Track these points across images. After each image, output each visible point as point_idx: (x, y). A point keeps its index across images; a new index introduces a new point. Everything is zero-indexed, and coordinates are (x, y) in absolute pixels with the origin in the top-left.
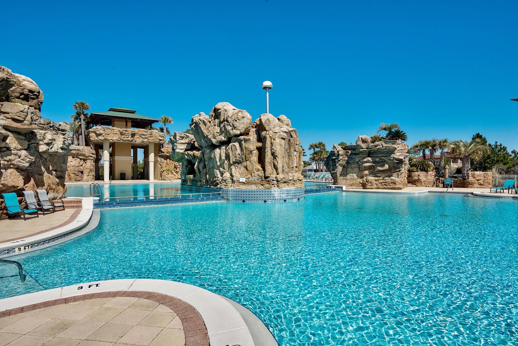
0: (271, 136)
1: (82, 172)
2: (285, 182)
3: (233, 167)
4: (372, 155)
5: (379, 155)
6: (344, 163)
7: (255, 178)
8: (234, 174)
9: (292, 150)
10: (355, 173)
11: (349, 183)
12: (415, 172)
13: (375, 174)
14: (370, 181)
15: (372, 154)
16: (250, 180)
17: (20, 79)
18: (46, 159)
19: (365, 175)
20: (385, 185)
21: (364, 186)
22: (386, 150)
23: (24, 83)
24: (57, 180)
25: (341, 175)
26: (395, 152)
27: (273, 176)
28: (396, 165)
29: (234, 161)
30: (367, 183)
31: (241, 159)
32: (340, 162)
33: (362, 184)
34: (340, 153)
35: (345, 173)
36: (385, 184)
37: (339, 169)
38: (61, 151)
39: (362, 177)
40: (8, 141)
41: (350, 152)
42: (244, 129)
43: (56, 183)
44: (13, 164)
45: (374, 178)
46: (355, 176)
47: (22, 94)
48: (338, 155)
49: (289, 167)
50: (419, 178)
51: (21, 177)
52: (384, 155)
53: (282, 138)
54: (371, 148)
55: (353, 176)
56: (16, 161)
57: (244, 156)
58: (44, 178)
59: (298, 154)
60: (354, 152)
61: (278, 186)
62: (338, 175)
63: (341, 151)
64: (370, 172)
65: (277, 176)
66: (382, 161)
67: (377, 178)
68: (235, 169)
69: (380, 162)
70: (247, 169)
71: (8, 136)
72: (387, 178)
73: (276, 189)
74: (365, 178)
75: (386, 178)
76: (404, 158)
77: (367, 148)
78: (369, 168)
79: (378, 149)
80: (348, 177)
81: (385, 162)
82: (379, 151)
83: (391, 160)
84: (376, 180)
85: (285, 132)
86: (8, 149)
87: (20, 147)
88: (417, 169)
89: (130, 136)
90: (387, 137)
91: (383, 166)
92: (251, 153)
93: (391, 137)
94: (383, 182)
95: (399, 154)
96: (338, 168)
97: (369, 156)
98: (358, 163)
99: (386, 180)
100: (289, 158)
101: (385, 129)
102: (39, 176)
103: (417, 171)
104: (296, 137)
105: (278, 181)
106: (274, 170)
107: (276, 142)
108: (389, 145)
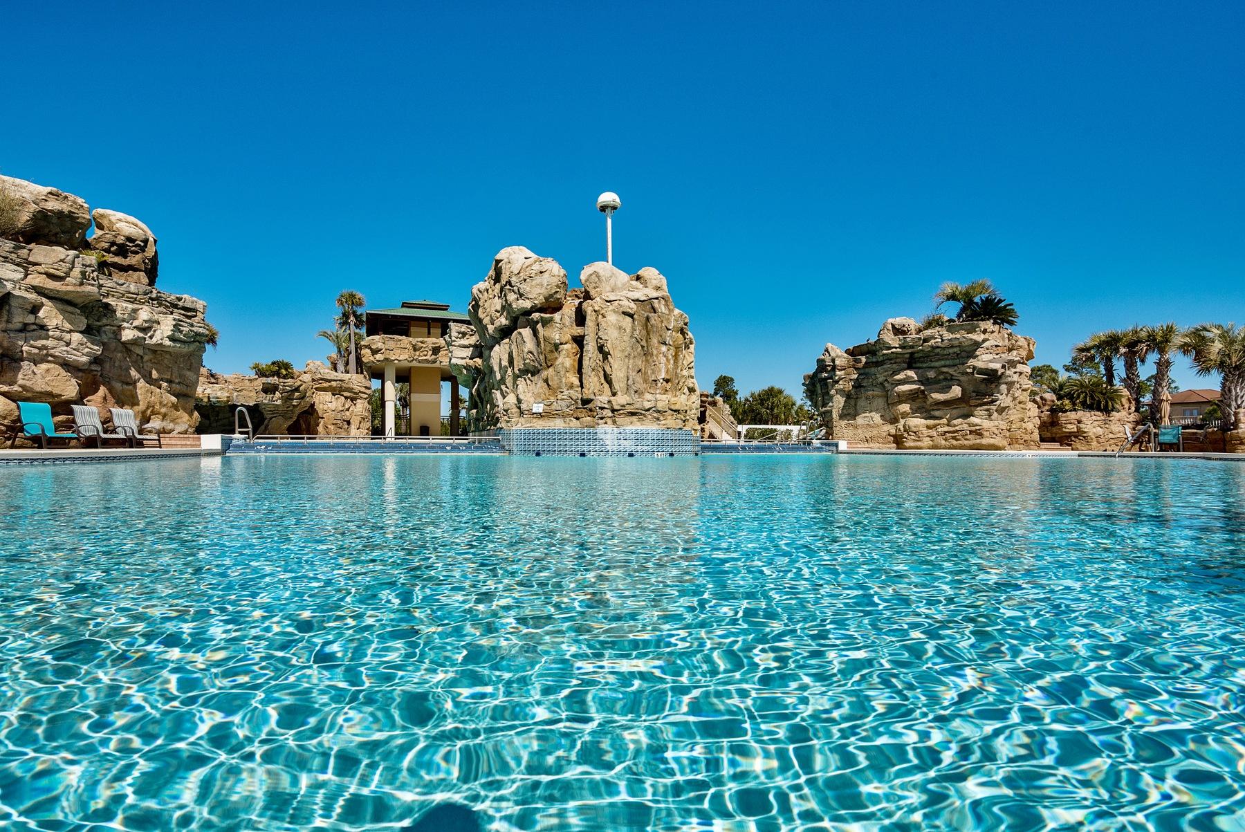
0: (596, 308)
1: (349, 423)
2: (633, 414)
3: (521, 382)
4: (919, 365)
5: (937, 364)
6: (849, 386)
7: (564, 403)
8: (521, 397)
9: (655, 341)
10: (877, 411)
11: (862, 436)
12: (1068, 413)
13: (927, 411)
14: (915, 430)
15: (919, 362)
16: (553, 407)
17: (113, 219)
18: (142, 357)
19: (902, 414)
20: (954, 438)
21: (898, 440)
22: (956, 350)
23: (118, 225)
24: (174, 399)
25: (842, 417)
26: (977, 353)
27: (603, 399)
28: (983, 387)
29: (522, 367)
30: (906, 435)
31: (536, 364)
32: (840, 386)
33: (895, 436)
34: (837, 362)
35: (851, 411)
36: (955, 435)
37: (838, 402)
38: (167, 343)
39: (894, 421)
40: (41, 314)
41: (864, 359)
42: (542, 297)
43: (170, 405)
44: (52, 356)
45: (923, 421)
46: (877, 417)
47: (113, 244)
48: (834, 368)
49: (645, 381)
50: (1079, 428)
51: (74, 381)
52: (948, 363)
53: (624, 313)
54: (912, 347)
55: (871, 418)
56: (60, 350)
57: (542, 357)
58: (139, 391)
59: (672, 351)
60: (874, 360)
61: (614, 422)
62: (834, 416)
63: (840, 357)
64: (914, 408)
65: (612, 399)
66: (946, 379)
67: (931, 422)
68: (525, 386)
69: (939, 382)
70: (548, 385)
71: (42, 305)
72: (960, 420)
73: (609, 427)
74: (902, 421)
75: (955, 422)
76: (1003, 367)
77: (902, 347)
78: (911, 397)
79: (933, 348)
80: (860, 420)
81: (952, 379)
82: (934, 354)
83: (967, 373)
84: (929, 427)
85: (638, 300)
86: (43, 327)
87: (67, 326)
88: (1074, 404)
89: (430, 352)
90: (959, 316)
91: (946, 389)
92: (557, 350)
93: (967, 317)
94: (949, 432)
95: (990, 357)
96: (834, 400)
97: (910, 367)
98: (884, 387)
99: (955, 426)
100: (647, 361)
101: (952, 297)
102: (125, 386)
103: (1075, 410)
104: (667, 312)
105: (613, 411)
106: (606, 386)
107: (606, 322)
108: (958, 336)
